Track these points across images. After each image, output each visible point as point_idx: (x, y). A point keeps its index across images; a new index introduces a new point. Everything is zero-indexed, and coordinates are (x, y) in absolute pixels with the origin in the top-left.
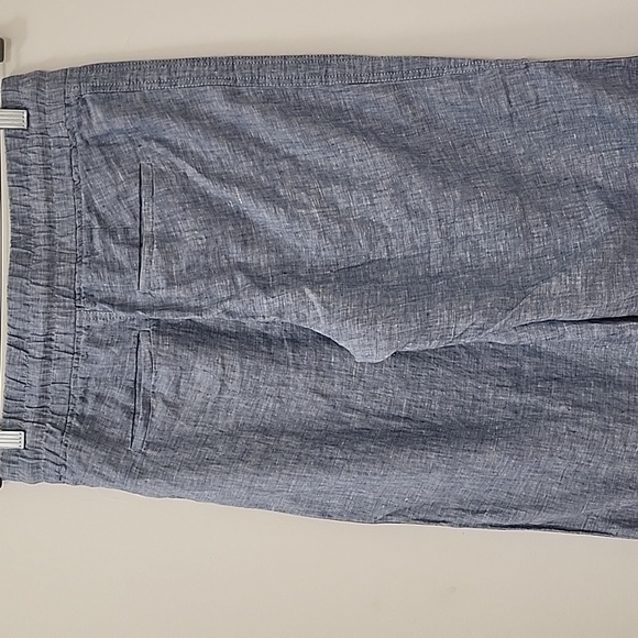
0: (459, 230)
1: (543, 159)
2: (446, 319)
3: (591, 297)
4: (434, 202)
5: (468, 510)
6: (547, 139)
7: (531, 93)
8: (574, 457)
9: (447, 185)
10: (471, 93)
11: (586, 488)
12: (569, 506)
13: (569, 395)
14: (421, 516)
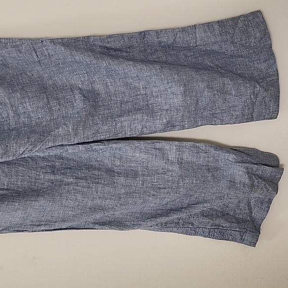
0: (21, 110)
1: (56, 78)
2: (15, 147)
3: (76, 135)
4: (9, 99)
5: (35, 225)
6: (56, 70)
7: (46, 52)
8: (76, 199)
9: (14, 91)
10: (20, 53)
11: (83, 211)
12: (76, 219)
13: (74, 174)
14: (16, 229)
